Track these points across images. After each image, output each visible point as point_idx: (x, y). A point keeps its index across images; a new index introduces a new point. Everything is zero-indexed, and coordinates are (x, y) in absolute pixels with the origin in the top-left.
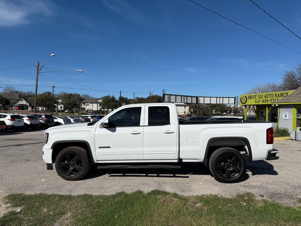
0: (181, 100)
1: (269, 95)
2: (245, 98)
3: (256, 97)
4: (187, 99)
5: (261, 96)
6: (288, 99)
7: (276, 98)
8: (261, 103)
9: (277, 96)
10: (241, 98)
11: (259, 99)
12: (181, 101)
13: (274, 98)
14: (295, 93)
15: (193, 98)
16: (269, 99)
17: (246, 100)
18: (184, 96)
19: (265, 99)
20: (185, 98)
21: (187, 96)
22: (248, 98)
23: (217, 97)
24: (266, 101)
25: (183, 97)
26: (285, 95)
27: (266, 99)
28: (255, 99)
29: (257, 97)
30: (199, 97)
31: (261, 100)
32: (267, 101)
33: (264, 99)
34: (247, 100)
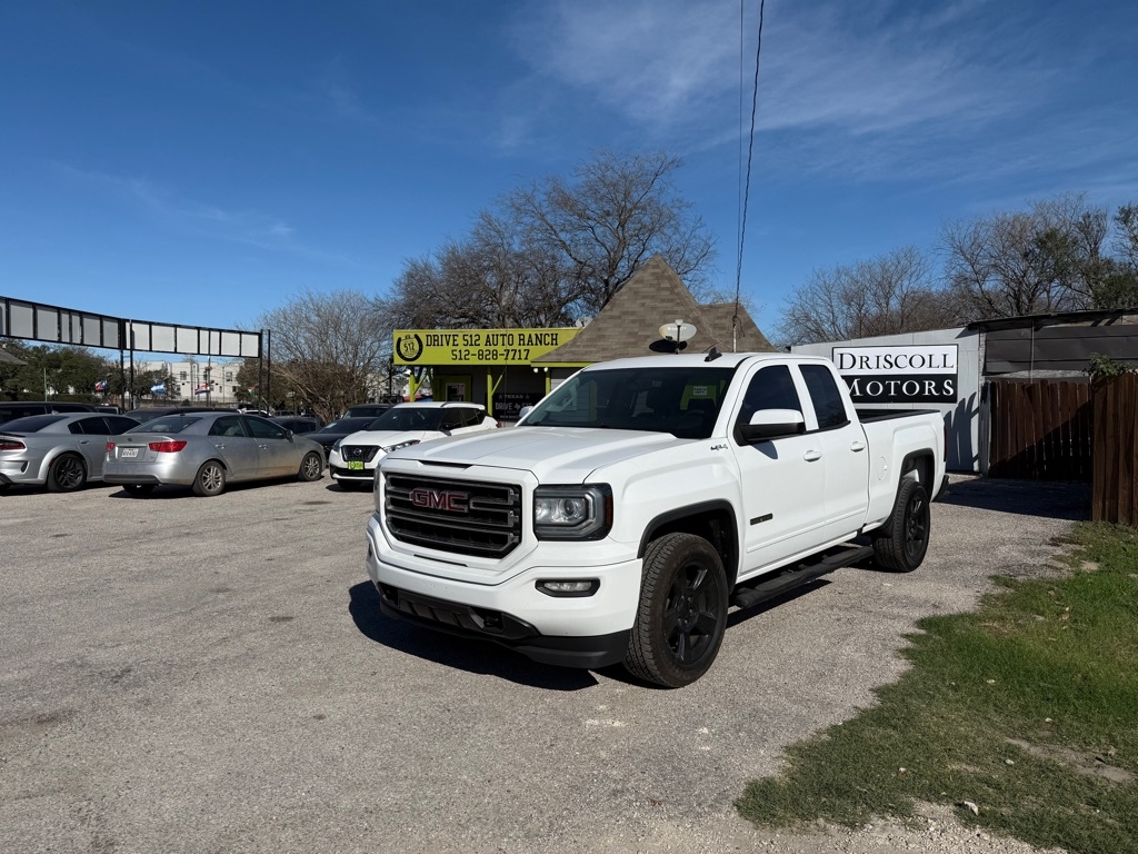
0: (60, 328)
1: (500, 338)
2: (415, 341)
3: (454, 340)
4: (82, 324)
5: (474, 339)
6: (573, 353)
7: (522, 348)
8: (474, 361)
9: (526, 342)
10: (400, 340)
11: (468, 347)
12: (60, 335)
13: (516, 346)
14: (585, 337)
15: (106, 324)
16: (501, 349)
17: (417, 347)
18: (70, 312)
19: (488, 347)
20: (76, 319)
21: (82, 314)
22: (424, 343)
23: (199, 329)
24: (490, 356)
25: (65, 317)
26: (548, 339)
27: (492, 348)
28: (451, 347)
29: (460, 340)
30: (134, 321)
31: (474, 350)
32: (495, 355)
33: (483, 347)
34: (421, 350)
